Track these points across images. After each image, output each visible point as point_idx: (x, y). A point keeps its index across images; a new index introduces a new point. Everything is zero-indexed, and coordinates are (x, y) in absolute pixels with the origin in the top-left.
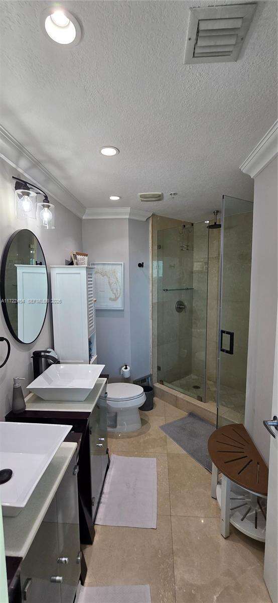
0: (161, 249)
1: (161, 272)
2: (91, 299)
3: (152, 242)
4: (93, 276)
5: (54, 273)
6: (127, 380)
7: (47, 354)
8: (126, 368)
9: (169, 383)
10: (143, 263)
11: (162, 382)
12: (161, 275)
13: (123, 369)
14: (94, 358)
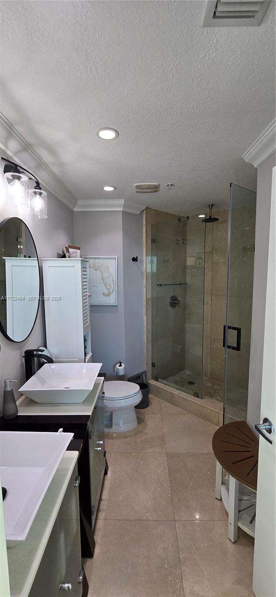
0: (156, 243)
1: (155, 267)
2: (86, 294)
3: (146, 235)
4: (88, 269)
5: (46, 266)
6: (121, 378)
7: (40, 353)
8: (120, 366)
9: (164, 379)
10: (137, 257)
11: (156, 379)
12: (155, 270)
13: (117, 366)
14: (89, 355)
